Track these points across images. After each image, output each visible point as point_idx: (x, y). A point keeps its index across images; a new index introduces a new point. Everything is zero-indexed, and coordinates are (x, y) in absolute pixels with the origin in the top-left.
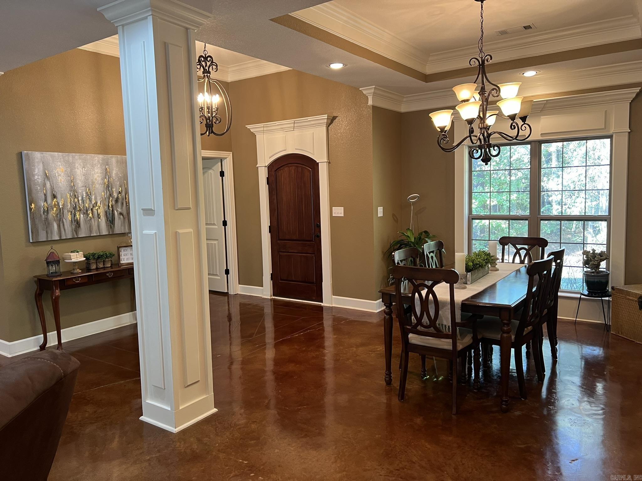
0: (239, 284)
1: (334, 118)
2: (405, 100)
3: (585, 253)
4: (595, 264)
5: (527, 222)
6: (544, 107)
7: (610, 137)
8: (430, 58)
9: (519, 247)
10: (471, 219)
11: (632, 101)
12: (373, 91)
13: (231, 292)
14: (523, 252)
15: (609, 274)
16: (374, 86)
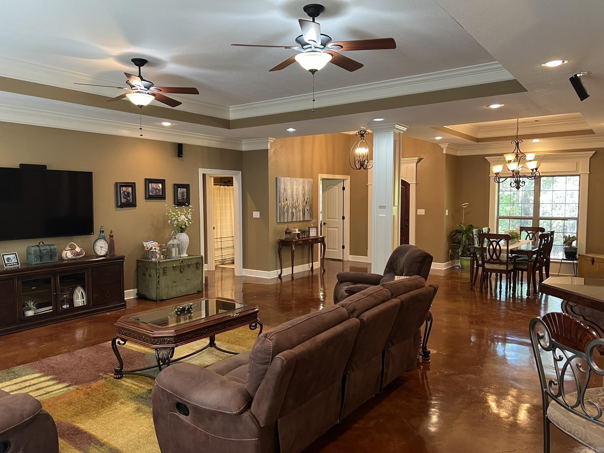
0: (350, 255)
1: (421, 159)
2: (460, 149)
3: (565, 237)
4: (570, 243)
5: (532, 220)
6: (543, 158)
7: (579, 175)
8: (480, 130)
9: (529, 232)
10: (498, 218)
11: (591, 158)
12: (447, 146)
13: (345, 259)
14: (531, 235)
15: (577, 248)
16: (448, 144)
